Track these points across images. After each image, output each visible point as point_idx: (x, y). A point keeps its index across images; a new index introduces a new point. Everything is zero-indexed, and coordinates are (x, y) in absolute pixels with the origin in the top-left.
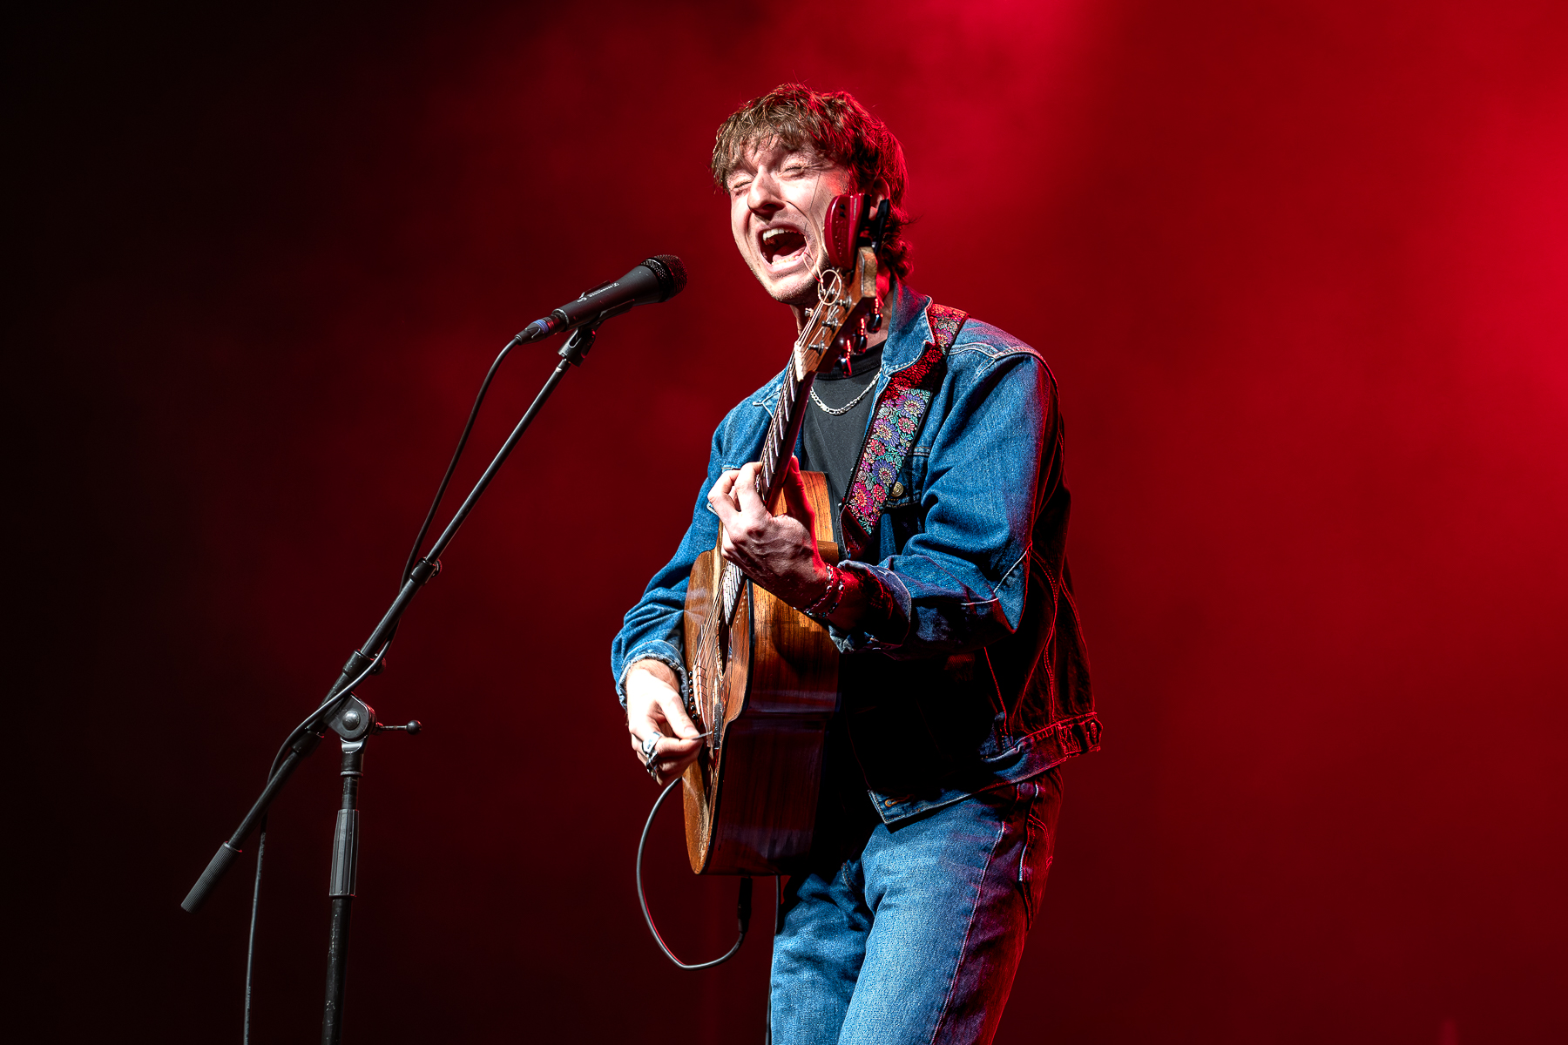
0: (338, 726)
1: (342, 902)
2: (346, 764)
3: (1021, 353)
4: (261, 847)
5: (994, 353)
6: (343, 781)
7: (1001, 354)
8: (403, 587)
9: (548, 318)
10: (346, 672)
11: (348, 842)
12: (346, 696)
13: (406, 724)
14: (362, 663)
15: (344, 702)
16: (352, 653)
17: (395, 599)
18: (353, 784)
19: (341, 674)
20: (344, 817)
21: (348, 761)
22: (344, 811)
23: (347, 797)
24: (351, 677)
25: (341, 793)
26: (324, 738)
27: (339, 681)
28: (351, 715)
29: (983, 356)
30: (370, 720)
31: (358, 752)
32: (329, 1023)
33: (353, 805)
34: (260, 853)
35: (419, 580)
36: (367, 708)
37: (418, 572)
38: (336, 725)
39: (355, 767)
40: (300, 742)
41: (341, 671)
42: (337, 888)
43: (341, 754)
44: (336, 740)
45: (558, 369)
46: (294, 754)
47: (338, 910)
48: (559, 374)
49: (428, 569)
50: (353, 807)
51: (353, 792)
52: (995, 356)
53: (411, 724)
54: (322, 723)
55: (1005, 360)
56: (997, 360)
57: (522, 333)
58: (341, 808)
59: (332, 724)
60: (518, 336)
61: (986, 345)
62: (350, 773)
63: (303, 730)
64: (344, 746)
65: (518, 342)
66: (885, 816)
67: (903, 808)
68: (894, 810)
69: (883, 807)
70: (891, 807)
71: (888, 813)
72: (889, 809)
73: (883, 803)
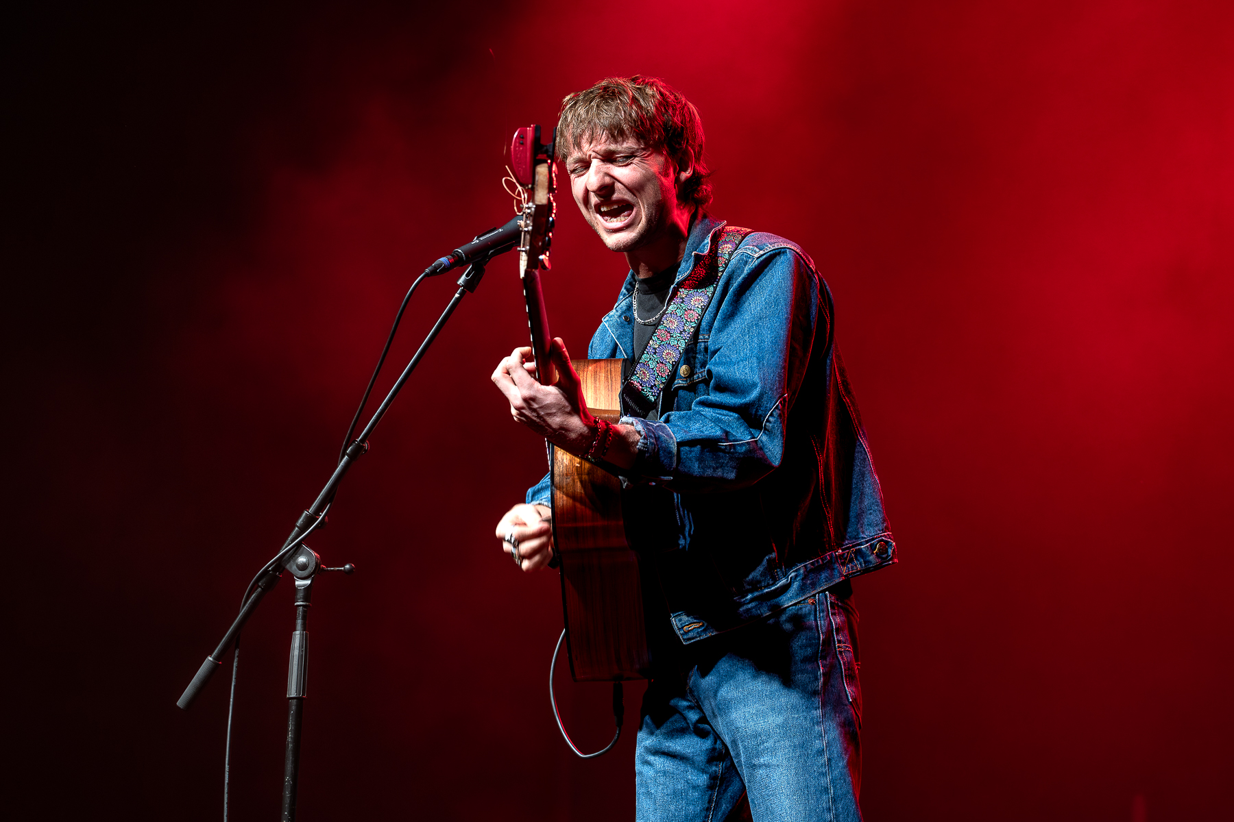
0: (293, 568)
1: (296, 702)
2: (298, 597)
3: (777, 249)
4: (236, 660)
6: (296, 610)
8: (340, 462)
9: (450, 257)
10: (298, 527)
11: (300, 657)
12: (299, 545)
13: (343, 566)
14: (311, 520)
15: (297, 550)
16: (302, 512)
17: (334, 471)
18: (304, 612)
19: (294, 528)
20: (297, 637)
21: (300, 595)
22: (298, 632)
23: (299, 622)
24: (302, 530)
25: (295, 619)
26: (282, 577)
27: (293, 534)
28: (302, 559)
30: (316, 563)
31: (308, 588)
32: (287, 794)
33: (304, 628)
34: (235, 664)
35: (351, 456)
36: (314, 554)
37: (352, 450)
38: (291, 567)
39: (306, 599)
40: (264, 579)
41: (295, 525)
42: (292, 692)
43: (294, 589)
44: (291, 578)
45: (457, 295)
46: (259, 589)
47: (294, 708)
48: (458, 299)
49: (359, 448)
50: (303, 630)
51: (304, 618)
52: (756, 255)
53: (347, 566)
54: (280, 565)
55: (764, 257)
56: (758, 258)
57: (430, 268)
58: (295, 630)
59: (288, 567)
60: (427, 270)
61: (751, 247)
62: (301, 603)
63: (266, 571)
64: (297, 583)
65: (427, 275)
66: (683, 639)
67: (698, 633)
68: (691, 635)
69: (682, 632)
70: (689, 631)
71: (685, 637)
72: (686, 633)
73: (683, 628)
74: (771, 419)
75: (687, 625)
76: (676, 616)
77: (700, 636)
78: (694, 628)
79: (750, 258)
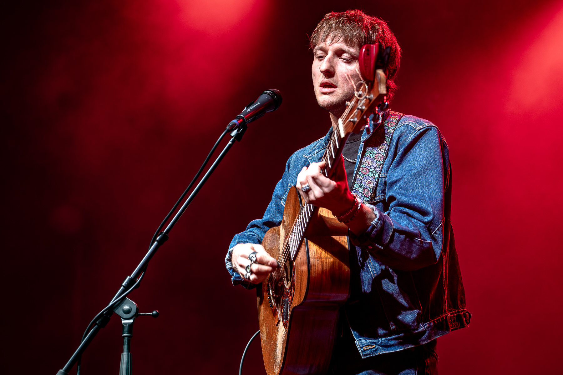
0: (119, 312)
2: (125, 330)
3: (430, 126)
5: (417, 127)
6: (124, 339)
7: (421, 127)
10: (123, 286)
11: (127, 368)
12: (124, 298)
13: (152, 312)
14: (132, 282)
15: (122, 301)
16: (126, 277)
18: (129, 340)
19: (121, 287)
20: (125, 357)
21: (126, 329)
22: (125, 353)
23: (125, 347)
24: (126, 289)
25: (123, 345)
27: (119, 292)
28: (126, 307)
29: (412, 128)
30: (136, 310)
31: (130, 325)
33: (129, 350)
35: (159, 242)
36: (134, 303)
37: (159, 238)
39: (129, 332)
40: (100, 320)
41: (121, 285)
43: (122, 326)
44: (119, 318)
46: (96, 326)
48: (230, 145)
49: (164, 237)
50: (129, 352)
51: (128, 344)
52: (418, 128)
53: (154, 312)
54: (111, 311)
55: (423, 130)
56: (419, 130)
58: (123, 352)
59: (117, 311)
61: (413, 122)
62: (127, 335)
63: (102, 314)
64: (123, 322)
66: (362, 354)
67: (372, 351)
68: (367, 352)
69: (362, 350)
70: (367, 350)
71: (364, 353)
72: (365, 351)
73: (363, 347)
75: (366, 346)
76: (359, 340)
77: (372, 354)
78: (370, 348)
79: (413, 129)
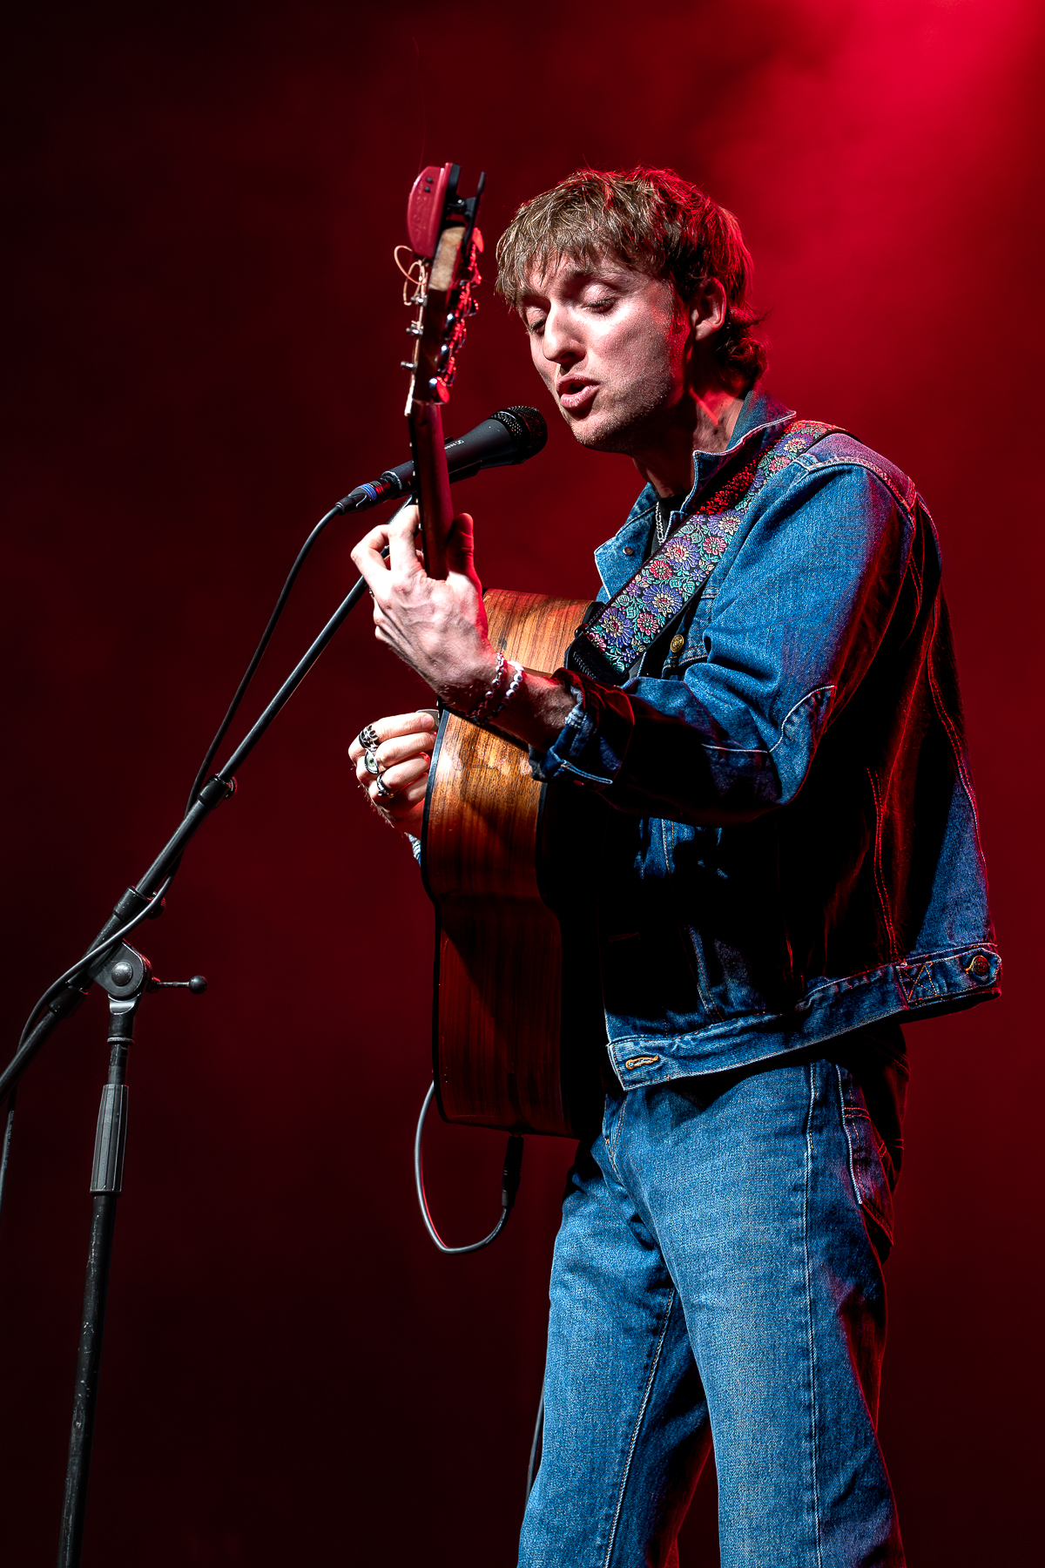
0: (106, 981)
1: (106, 1199)
2: (113, 1028)
4: (9, 1128)
5: (811, 465)
6: (110, 1050)
8: (189, 810)
9: (377, 483)
10: (116, 914)
11: (114, 1126)
12: (117, 944)
13: (189, 980)
14: (137, 904)
15: (114, 951)
16: (124, 891)
17: (178, 825)
18: (123, 1053)
19: (110, 916)
20: (110, 1095)
21: (117, 1025)
22: (111, 1086)
23: (114, 1070)
24: (123, 920)
25: (107, 1064)
26: (89, 997)
27: (109, 925)
28: (122, 967)
30: (145, 973)
31: (130, 1015)
32: (86, 1350)
33: (122, 1078)
34: (7, 1135)
35: (208, 803)
36: (141, 958)
37: (207, 793)
38: (103, 980)
39: (126, 1031)
40: (59, 999)
41: (111, 913)
42: (100, 1183)
43: (108, 1015)
44: (102, 998)
46: (51, 1014)
47: (100, 1209)
49: (220, 789)
50: (121, 1083)
51: (122, 1063)
52: (810, 468)
53: (195, 980)
54: (86, 976)
57: (344, 500)
58: (107, 1082)
59: (98, 978)
60: (339, 504)
62: (120, 1038)
63: (63, 984)
64: (112, 1005)
65: (339, 510)
66: (624, 1081)
67: (648, 1072)
68: (636, 1075)
69: (622, 1068)
70: (635, 1068)
71: (627, 1077)
72: (628, 1071)
73: (624, 1062)
74: (795, 719)
75: (632, 1058)
76: (617, 1042)
78: (643, 1065)
